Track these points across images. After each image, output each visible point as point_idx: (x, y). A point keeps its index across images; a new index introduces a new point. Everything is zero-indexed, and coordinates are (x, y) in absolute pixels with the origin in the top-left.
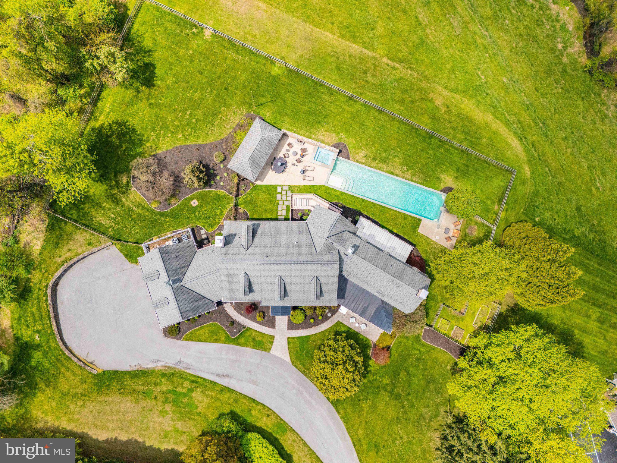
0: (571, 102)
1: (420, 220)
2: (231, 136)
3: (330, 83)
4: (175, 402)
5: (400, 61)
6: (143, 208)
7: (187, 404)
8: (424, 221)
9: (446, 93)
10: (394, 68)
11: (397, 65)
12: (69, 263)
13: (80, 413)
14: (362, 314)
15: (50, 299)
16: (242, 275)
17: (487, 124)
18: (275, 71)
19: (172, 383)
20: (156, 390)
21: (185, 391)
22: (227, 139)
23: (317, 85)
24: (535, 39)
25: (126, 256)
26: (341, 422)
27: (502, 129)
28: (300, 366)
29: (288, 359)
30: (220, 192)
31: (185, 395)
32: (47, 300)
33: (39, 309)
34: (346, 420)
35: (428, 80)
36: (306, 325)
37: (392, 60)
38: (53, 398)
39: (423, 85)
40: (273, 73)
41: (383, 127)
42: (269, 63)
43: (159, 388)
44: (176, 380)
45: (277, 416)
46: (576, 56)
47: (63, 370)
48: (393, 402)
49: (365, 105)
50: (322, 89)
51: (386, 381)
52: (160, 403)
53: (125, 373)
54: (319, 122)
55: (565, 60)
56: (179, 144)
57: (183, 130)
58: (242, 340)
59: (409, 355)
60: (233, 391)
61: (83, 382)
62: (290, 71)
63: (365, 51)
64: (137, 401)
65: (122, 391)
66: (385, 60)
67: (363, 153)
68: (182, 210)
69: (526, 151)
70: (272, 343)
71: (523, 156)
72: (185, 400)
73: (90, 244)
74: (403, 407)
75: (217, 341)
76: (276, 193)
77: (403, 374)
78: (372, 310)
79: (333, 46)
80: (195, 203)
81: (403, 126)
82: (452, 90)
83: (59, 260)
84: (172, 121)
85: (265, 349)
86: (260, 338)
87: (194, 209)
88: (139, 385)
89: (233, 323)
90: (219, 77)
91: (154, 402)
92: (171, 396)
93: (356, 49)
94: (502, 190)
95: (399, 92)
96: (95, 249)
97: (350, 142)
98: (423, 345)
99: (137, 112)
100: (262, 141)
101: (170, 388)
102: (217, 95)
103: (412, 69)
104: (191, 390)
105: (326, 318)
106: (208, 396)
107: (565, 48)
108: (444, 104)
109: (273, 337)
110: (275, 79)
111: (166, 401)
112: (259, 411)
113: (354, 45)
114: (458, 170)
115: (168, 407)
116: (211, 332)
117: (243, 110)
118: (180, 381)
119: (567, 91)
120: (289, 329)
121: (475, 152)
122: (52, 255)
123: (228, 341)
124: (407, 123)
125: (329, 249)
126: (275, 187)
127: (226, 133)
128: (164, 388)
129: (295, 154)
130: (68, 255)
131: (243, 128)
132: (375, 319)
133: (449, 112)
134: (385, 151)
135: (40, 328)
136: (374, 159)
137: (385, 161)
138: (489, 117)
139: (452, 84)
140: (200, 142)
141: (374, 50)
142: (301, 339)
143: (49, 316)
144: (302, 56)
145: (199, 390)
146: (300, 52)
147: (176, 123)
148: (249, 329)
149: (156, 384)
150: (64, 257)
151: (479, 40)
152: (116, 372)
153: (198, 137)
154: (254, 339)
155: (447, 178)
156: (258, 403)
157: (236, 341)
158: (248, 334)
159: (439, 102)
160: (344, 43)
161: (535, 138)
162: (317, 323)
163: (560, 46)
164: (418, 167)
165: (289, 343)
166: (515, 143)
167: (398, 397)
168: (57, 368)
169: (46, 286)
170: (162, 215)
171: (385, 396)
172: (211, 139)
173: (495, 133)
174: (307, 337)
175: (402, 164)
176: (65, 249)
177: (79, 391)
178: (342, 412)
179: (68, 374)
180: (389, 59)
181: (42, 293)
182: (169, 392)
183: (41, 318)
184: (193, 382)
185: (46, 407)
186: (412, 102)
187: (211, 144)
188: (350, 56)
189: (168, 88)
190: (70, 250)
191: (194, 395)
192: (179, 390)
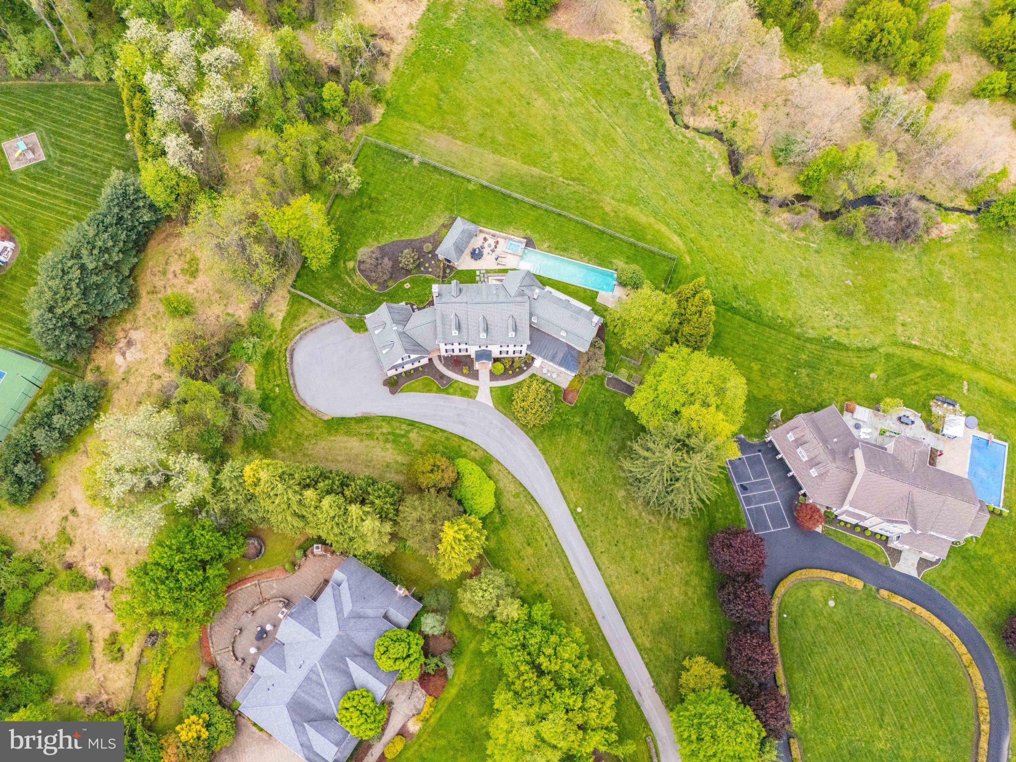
0: (723, 210)
1: (597, 293)
2: (437, 233)
3: (515, 195)
4: (394, 441)
5: (573, 180)
6: (366, 289)
7: (405, 443)
8: (602, 293)
9: (613, 202)
10: (568, 185)
11: (571, 183)
12: (305, 331)
13: (313, 449)
14: (552, 359)
15: (288, 359)
16: (452, 317)
17: (650, 225)
18: (471, 187)
19: (392, 427)
20: (377, 432)
21: (403, 432)
22: (434, 236)
23: (506, 196)
24: (687, 165)
25: (351, 327)
26: (539, 453)
27: (663, 228)
28: (501, 409)
29: (491, 404)
30: (428, 276)
31: (403, 436)
32: (285, 360)
33: (280, 367)
34: (544, 452)
35: (598, 193)
36: (505, 375)
37: (567, 179)
38: (290, 438)
39: (594, 196)
40: (469, 188)
41: (561, 226)
42: (466, 183)
43: (380, 431)
44: (395, 424)
45: (484, 450)
46: (723, 176)
47: (298, 416)
48: (584, 437)
49: (546, 210)
50: (509, 200)
51: (577, 420)
52: (381, 443)
53: (351, 419)
54: (509, 222)
55: (714, 179)
56: (395, 239)
57: (399, 229)
58: (451, 390)
59: (595, 399)
60: (445, 431)
61: (315, 426)
62: (483, 187)
63: (544, 173)
64: (362, 440)
65: (348, 433)
66: (561, 179)
67: (546, 246)
68: (397, 291)
69: (686, 244)
70: (477, 392)
71: (682, 247)
72: (403, 440)
73: (321, 317)
74: (593, 441)
75: (430, 391)
76: (475, 275)
77: (591, 415)
78: (560, 356)
79: (517, 170)
80: (407, 286)
81: (579, 226)
82: (618, 201)
83: (297, 329)
84: (390, 223)
85: (471, 397)
86: (466, 389)
87: (407, 291)
88: (363, 428)
89: (442, 376)
90: (426, 192)
91: (376, 442)
92: (391, 437)
93: (536, 171)
94: (666, 273)
95: (573, 202)
96: (326, 321)
97: (535, 237)
98: (607, 390)
99: (361, 217)
100: (463, 231)
101: (390, 430)
102: (425, 204)
103: (583, 185)
104: (408, 432)
105: (522, 371)
106: (423, 436)
107: (713, 171)
108: (613, 211)
109: (477, 387)
110: (472, 192)
111: (387, 441)
112: (468, 446)
113: (534, 169)
114: (628, 257)
115: (388, 445)
116: (423, 384)
117: (447, 214)
118: (398, 424)
119: (718, 202)
120: (491, 380)
121: (640, 244)
122: (291, 325)
123: (439, 391)
124: (582, 223)
125: (521, 294)
126: (475, 271)
127: (433, 230)
128: (385, 431)
129: (490, 246)
130: (304, 325)
131: (447, 226)
132: (563, 363)
133: (618, 217)
134: (565, 243)
135: (279, 382)
136: (556, 249)
137: (565, 250)
138: (652, 220)
139: (618, 196)
140: (412, 237)
141: (551, 172)
142: (502, 388)
143: (287, 373)
144: (492, 177)
145: (415, 431)
146: (491, 174)
147: (393, 224)
148: (456, 381)
149: (378, 427)
150: (301, 326)
151: (639, 166)
152: (343, 419)
153: (411, 235)
154: (461, 389)
155: (619, 262)
156: (466, 440)
157: (446, 391)
158: (456, 385)
159: (608, 209)
160: (526, 167)
161: (692, 235)
162: (515, 375)
163: (709, 170)
164: (592, 254)
165: (491, 391)
166: (676, 238)
167: (588, 433)
168: (293, 415)
169: (286, 350)
170: (381, 295)
171: (576, 432)
172: (421, 236)
173: (658, 231)
174: (508, 386)
175: (580, 253)
176: (302, 320)
177: (312, 432)
178: (540, 445)
179: (303, 420)
180: (564, 178)
181: (282, 355)
182: (389, 433)
183: (281, 374)
184: (409, 425)
185: (283, 445)
186: (585, 208)
187: (421, 239)
188: (532, 176)
189: (386, 200)
190: (305, 321)
191: (411, 435)
192: (398, 431)
